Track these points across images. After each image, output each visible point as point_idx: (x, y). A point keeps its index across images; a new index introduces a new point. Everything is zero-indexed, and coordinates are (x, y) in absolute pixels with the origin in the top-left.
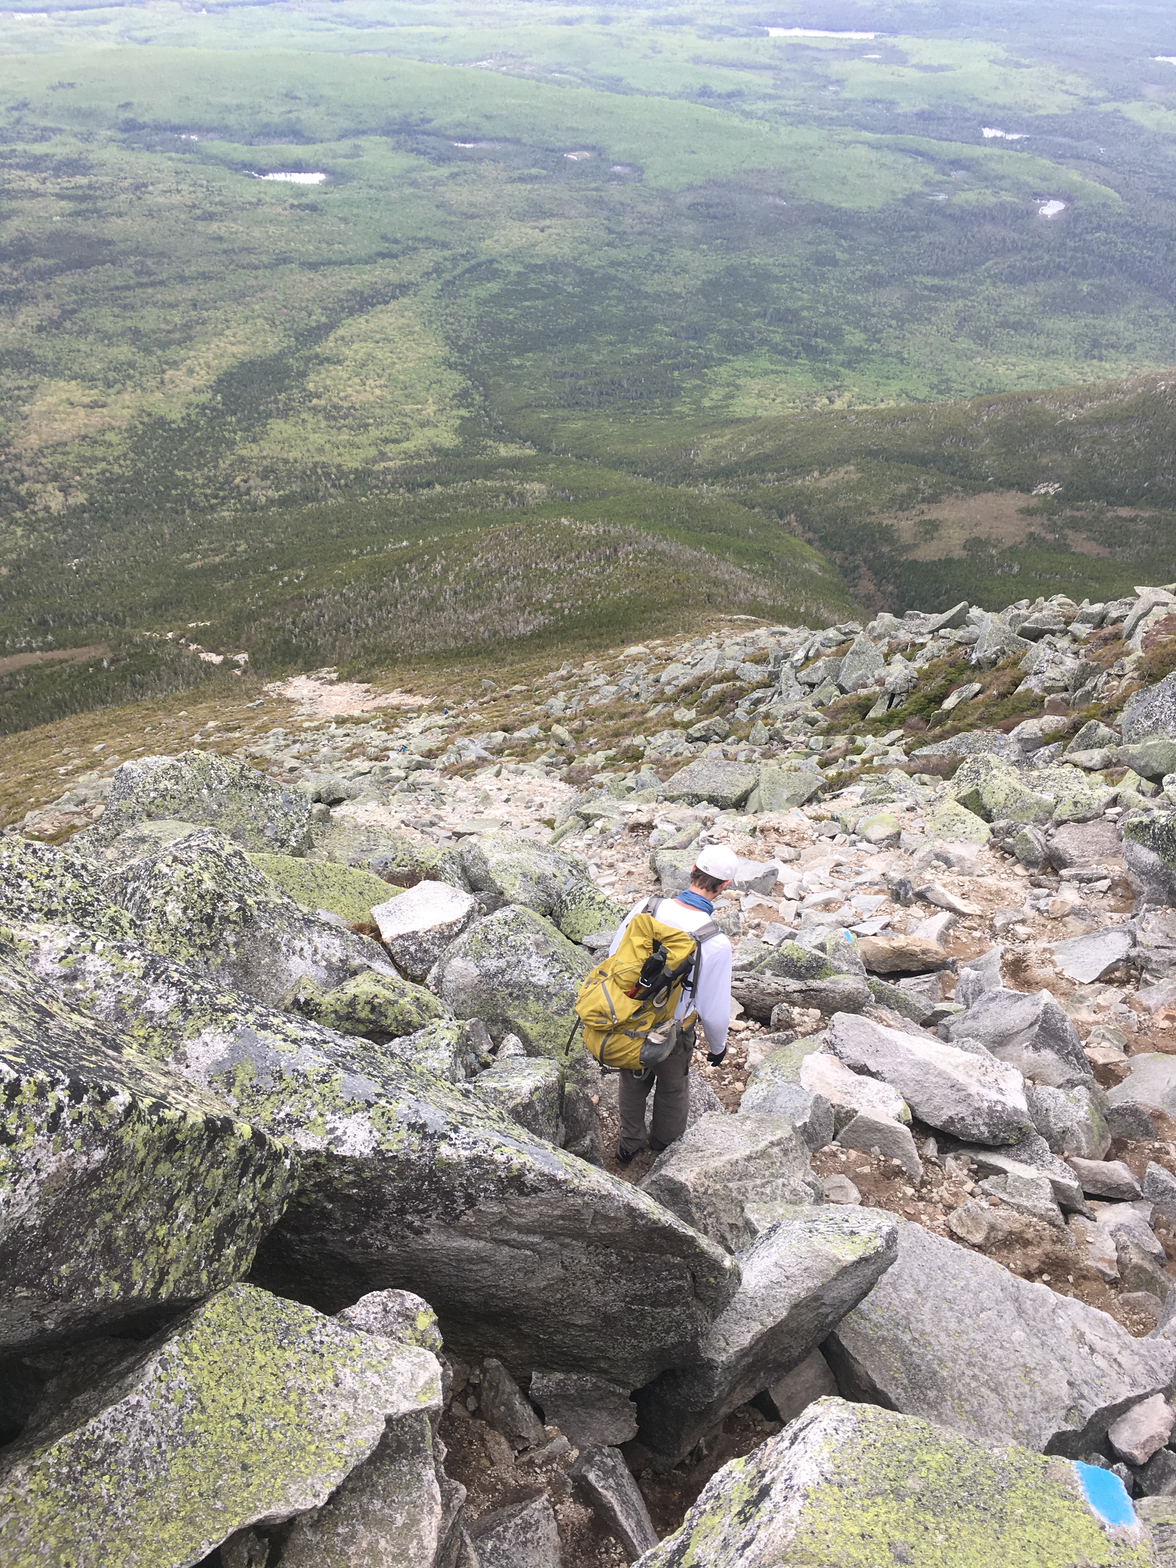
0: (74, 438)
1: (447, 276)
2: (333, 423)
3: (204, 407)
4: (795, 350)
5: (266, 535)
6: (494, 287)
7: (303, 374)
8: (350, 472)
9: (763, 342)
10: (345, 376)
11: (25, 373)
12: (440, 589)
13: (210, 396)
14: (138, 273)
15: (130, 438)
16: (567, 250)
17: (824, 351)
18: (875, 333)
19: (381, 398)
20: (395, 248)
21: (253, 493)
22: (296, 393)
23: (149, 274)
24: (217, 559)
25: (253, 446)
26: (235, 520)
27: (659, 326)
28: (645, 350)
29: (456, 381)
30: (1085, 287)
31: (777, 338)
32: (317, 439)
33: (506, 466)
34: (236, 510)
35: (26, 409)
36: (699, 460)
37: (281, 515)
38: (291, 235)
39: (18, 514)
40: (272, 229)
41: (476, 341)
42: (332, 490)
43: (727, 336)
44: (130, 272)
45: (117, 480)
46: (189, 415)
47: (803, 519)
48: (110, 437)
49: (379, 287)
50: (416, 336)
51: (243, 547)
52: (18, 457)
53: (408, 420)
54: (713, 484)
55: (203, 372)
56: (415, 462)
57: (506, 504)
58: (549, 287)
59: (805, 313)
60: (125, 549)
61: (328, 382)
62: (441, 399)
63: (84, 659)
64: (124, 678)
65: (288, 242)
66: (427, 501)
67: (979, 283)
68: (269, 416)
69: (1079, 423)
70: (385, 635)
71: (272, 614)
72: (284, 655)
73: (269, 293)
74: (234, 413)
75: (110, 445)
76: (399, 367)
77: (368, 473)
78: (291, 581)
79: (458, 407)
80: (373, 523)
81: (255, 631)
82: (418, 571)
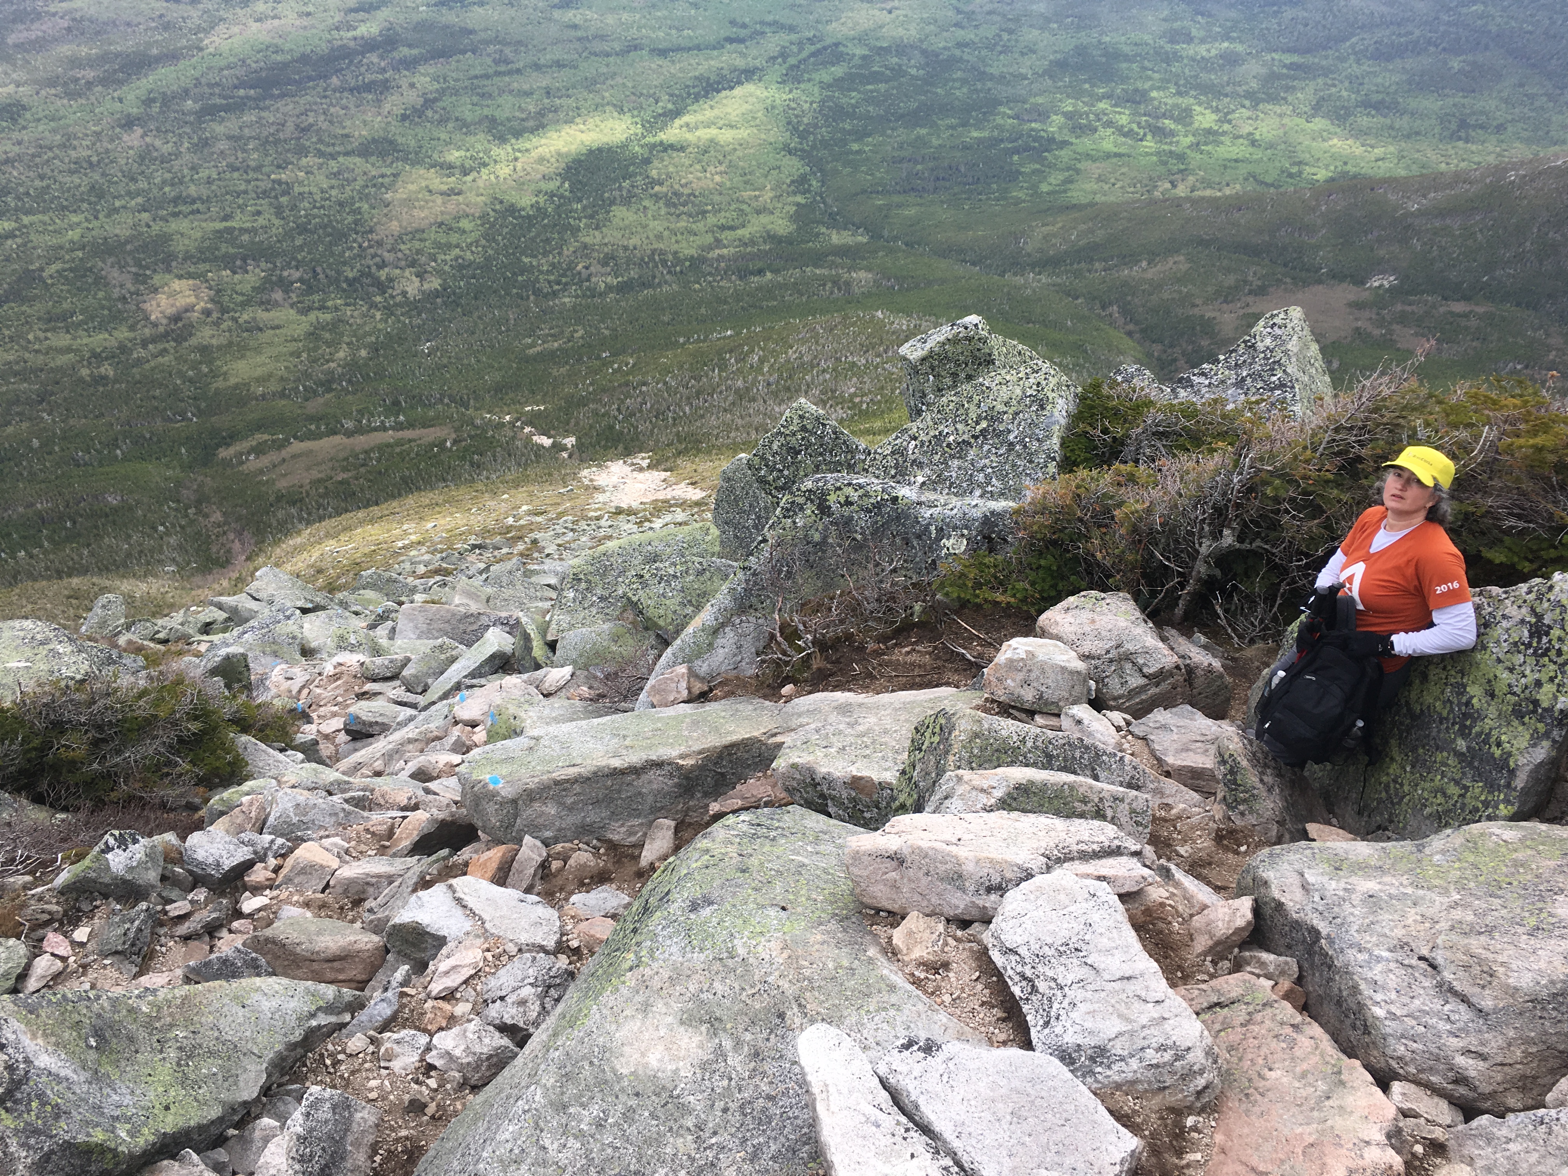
0: (431, 225)
1: (792, 61)
2: (673, 210)
3: (552, 195)
4: (1141, 132)
5: (602, 321)
6: (838, 71)
7: (647, 162)
8: (686, 260)
9: (1109, 124)
10: (687, 162)
11: (389, 160)
12: (755, 379)
13: (558, 184)
14: (497, 62)
15: (482, 225)
16: (913, 32)
17: (1172, 133)
18: (1228, 113)
19: (721, 185)
20: (743, 33)
21: (593, 279)
22: (640, 181)
23: (507, 62)
24: (556, 345)
25: (597, 233)
27: (1002, 109)
28: (986, 134)
29: (793, 166)
30: (1456, 64)
31: (1123, 119)
32: (657, 226)
33: (835, 254)
34: (577, 297)
35: (388, 196)
36: (1029, 248)
37: (618, 301)
38: (643, 21)
39: (378, 299)
40: (625, 16)
41: (816, 126)
42: (668, 277)
43: (1071, 119)
44: (489, 61)
45: (469, 265)
46: (538, 202)
47: (1125, 311)
48: (465, 224)
49: (724, 72)
50: (758, 122)
51: (581, 333)
52: (380, 244)
53: (744, 207)
54: (1040, 273)
55: (553, 160)
56: (749, 249)
57: (832, 293)
58: (892, 69)
59: (1154, 94)
60: (473, 333)
61: (671, 169)
62: (777, 186)
63: (431, 439)
64: (463, 458)
65: (639, 28)
66: (757, 289)
67: (1342, 59)
68: (613, 202)
69: (1421, 213)
70: (698, 424)
71: (600, 400)
72: (607, 440)
73: (619, 80)
74: (580, 200)
75: (464, 232)
76: (739, 153)
77: (702, 260)
78: (620, 368)
79: (794, 193)
80: (703, 311)
81: (583, 416)
82: (737, 362)
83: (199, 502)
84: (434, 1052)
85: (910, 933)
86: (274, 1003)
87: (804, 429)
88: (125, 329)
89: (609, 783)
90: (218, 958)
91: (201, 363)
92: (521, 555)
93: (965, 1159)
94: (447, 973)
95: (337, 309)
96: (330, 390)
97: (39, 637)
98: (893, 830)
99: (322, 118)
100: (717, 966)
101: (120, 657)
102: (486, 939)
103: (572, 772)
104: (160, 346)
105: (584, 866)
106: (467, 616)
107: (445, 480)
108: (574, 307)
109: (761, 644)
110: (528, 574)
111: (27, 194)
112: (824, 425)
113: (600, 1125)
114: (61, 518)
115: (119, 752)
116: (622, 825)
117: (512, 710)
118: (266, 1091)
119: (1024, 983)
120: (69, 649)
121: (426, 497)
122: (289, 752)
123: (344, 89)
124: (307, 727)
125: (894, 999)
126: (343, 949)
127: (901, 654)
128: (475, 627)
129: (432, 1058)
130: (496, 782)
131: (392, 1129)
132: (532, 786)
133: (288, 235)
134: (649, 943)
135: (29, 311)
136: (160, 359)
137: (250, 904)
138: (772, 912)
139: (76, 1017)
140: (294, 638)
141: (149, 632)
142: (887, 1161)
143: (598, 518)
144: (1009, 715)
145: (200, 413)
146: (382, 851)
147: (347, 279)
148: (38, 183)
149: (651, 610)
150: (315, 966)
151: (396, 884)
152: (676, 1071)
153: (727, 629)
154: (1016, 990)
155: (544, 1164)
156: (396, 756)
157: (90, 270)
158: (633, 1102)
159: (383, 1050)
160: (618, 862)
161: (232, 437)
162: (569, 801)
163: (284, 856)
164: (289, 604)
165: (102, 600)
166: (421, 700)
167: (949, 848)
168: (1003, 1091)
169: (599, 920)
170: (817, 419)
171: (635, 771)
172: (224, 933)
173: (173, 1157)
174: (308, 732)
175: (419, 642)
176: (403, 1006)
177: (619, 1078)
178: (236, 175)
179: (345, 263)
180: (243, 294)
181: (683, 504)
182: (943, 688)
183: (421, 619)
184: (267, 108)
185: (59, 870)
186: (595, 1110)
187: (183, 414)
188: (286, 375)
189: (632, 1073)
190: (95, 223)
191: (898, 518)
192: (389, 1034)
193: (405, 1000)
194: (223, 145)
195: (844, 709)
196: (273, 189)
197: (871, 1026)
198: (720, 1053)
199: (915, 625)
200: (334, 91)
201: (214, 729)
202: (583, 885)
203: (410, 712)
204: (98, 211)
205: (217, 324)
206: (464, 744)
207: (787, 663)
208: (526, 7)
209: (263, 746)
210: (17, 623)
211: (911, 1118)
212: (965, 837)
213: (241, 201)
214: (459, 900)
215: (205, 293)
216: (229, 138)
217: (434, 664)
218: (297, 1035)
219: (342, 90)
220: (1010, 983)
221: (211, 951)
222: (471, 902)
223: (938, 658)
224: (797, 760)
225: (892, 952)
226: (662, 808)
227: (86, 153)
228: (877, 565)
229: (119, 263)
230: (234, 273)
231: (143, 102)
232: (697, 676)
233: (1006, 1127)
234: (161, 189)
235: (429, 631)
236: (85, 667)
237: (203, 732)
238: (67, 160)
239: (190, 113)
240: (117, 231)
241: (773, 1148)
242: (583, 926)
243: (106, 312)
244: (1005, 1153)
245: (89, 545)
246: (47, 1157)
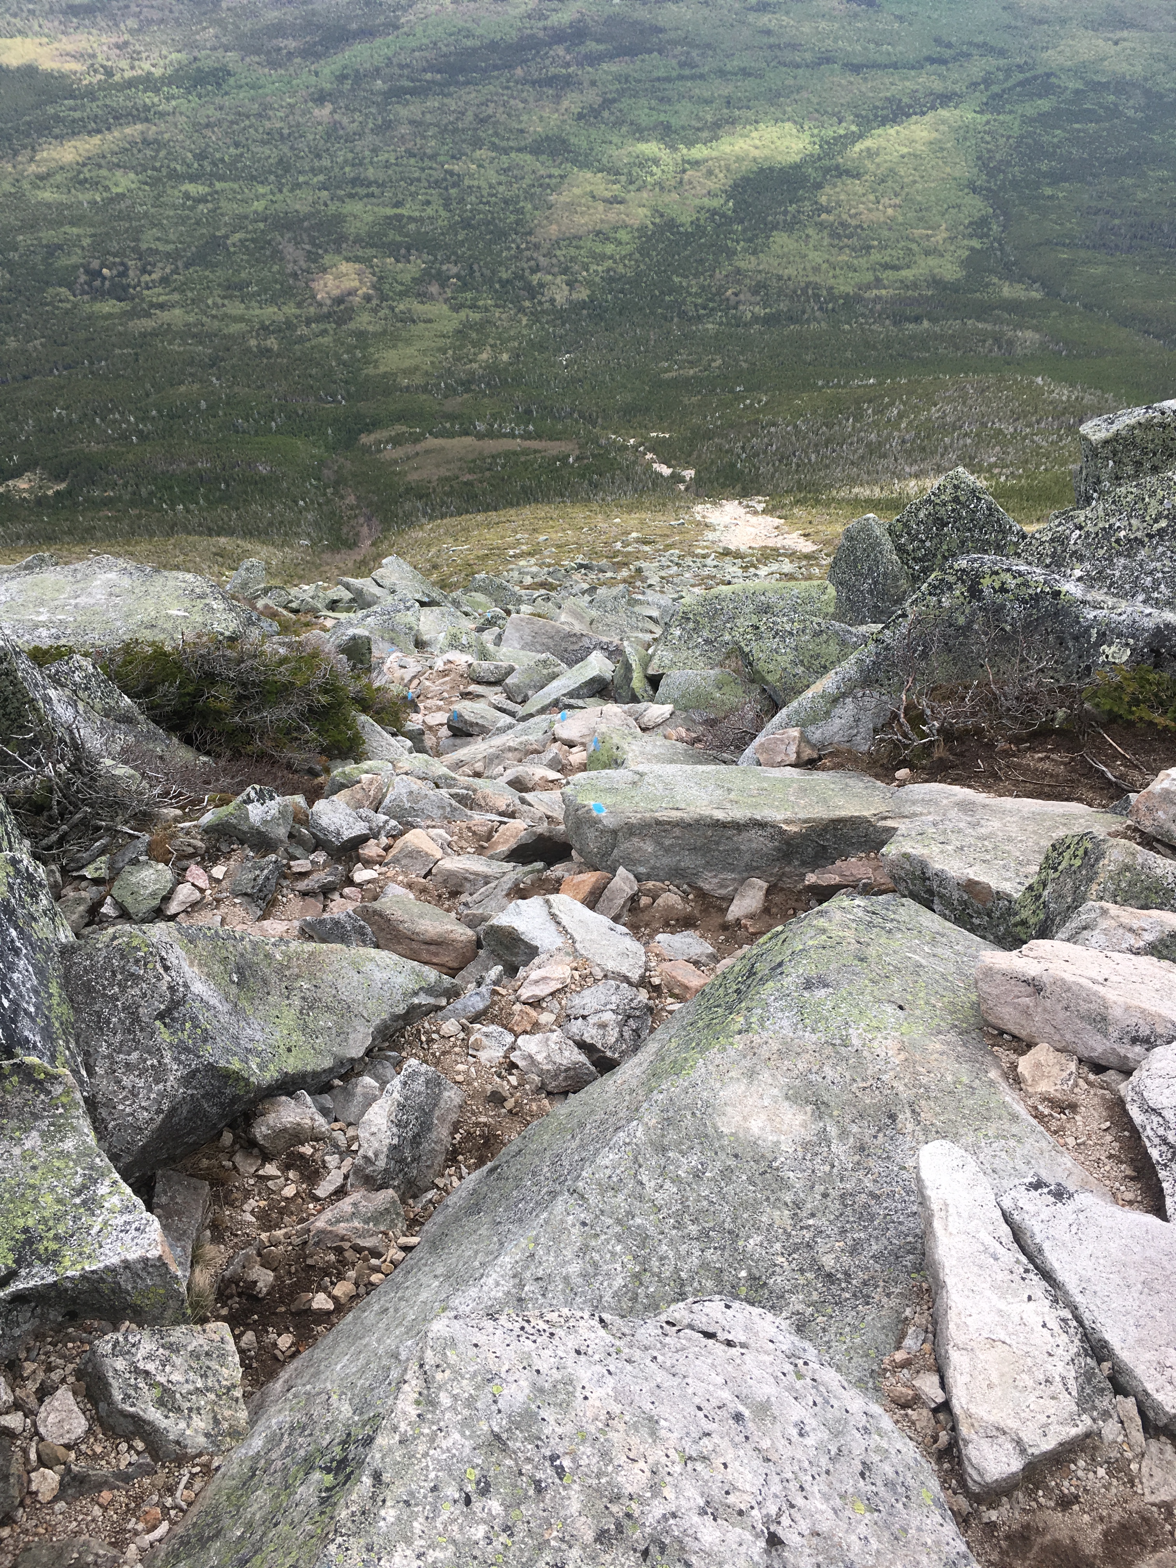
0: (589, 232)
1: (995, 89)
2: (836, 242)
3: (714, 213)
5: (742, 353)
6: (1045, 105)
7: (819, 186)
8: (840, 297)
10: (860, 190)
11: (558, 161)
12: (890, 435)
13: (722, 201)
14: (682, 65)
15: (639, 238)
16: (1139, 68)
19: (892, 219)
20: (948, 53)
21: (741, 307)
22: (807, 206)
23: (692, 65)
24: (691, 372)
25: (752, 258)
26: (718, 333)
29: (975, 206)
32: (816, 257)
33: (1005, 309)
34: (721, 324)
35: (552, 198)
37: (762, 334)
38: (841, 32)
39: (527, 304)
40: (823, 25)
41: (1008, 164)
42: (818, 314)
44: (674, 62)
45: (620, 279)
46: (698, 219)
48: (623, 235)
49: (919, 95)
50: (945, 153)
51: (718, 363)
52: (537, 247)
53: (914, 246)
55: (721, 175)
56: (910, 293)
57: (991, 351)
58: (1107, 108)
60: (612, 350)
61: (842, 197)
62: (953, 227)
63: (554, 452)
64: (583, 476)
65: (836, 40)
66: (910, 337)
68: (775, 227)
70: (822, 474)
71: (726, 436)
72: (726, 478)
73: (805, 94)
74: (741, 222)
75: (620, 243)
76: (919, 186)
77: (858, 299)
78: (752, 404)
79: (971, 236)
80: (848, 354)
81: (706, 450)
82: (874, 413)
83: (336, 484)
84: (517, 1053)
85: (1038, 1065)
86: (385, 975)
87: (956, 500)
88: (292, 305)
89: (710, 833)
90: (332, 919)
91: (356, 347)
92: (624, 581)
93: (1087, 1317)
94: (536, 982)
95: (487, 310)
96: (468, 390)
97: (197, 590)
98: (1031, 954)
99: (501, 109)
100: (828, 1050)
101: (259, 620)
102: (575, 957)
103: (675, 815)
104: (322, 326)
105: (672, 908)
106: (570, 635)
107: (562, 496)
108: (717, 335)
109: (880, 722)
110: (633, 602)
111: (222, 160)
112: (979, 499)
113: (698, 1175)
114: (217, 479)
115: (258, 710)
116: (715, 876)
117: (616, 740)
118: (369, 1052)
119: (1164, 1148)
120: (222, 606)
121: (542, 511)
122: (400, 738)
123: (527, 81)
124: (414, 716)
125: (1015, 1129)
126: (440, 935)
127: (1034, 759)
128: (576, 647)
129: (515, 1057)
130: (600, 810)
131: (474, 1113)
132: (633, 821)
133: (452, 228)
134: (760, 1011)
135: (211, 276)
136: (320, 339)
137: (361, 875)
138: (890, 1009)
139: (226, 954)
140: (411, 629)
141: (283, 599)
142: (1002, 1296)
143: (704, 557)
144: (1152, 849)
145: (349, 397)
146: (480, 850)
147: (500, 281)
148: (232, 150)
149: (761, 663)
150: (414, 945)
151: (492, 885)
152: (777, 1143)
153: (849, 700)
154: (1154, 1153)
155: (641, 1198)
156: (496, 761)
157: (269, 243)
158: (732, 1162)
159: (472, 1039)
160: (705, 911)
161: (374, 425)
162: (667, 842)
163: (395, 837)
164: (409, 596)
165: (247, 563)
166: (521, 710)
167: (1096, 987)
168: (1136, 1258)
169: (681, 963)
170: (973, 491)
171: (738, 827)
172: (336, 896)
173: (290, 1094)
174: (415, 721)
175: (522, 652)
176: (494, 1003)
177: (720, 1136)
178: (412, 161)
179: (501, 264)
180: (402, 284)
181: (792, 555)
182: (1074, 804)
183: (527, 631)
184: (450, 95)
185: (204, 811)
186: (694, 1160)
187: (333, 395)
188: (430, 370)
189: (732, 1134)
190: (279, 197)
191: (1056, 614)
192: (478, 1026)
193: (496, 998)
194: (404, 129)
195: (965, 807)
196: (445, 179)
197: (988, 1150)
198: (823, 1137)
199: (1054, 731)
200: (517, 82)
201: (340, 704)
202: (669, 925)
203: (508, 719)
204: (283, 185)
205: (375, 311)
206: (560, 762)
207: (906, 747)
208: (721, 7)
209: (379, 728)
210: (180, 575)
211: (1031, 1259)
212: (1113, 978)
213: (413, 189)
214: (554, 916)
215: (369, 279)
216: (412, 122)
217: (536, 678)
218: (401, 1009)
219: (524, 81)
220: (1148, 1144)
221: (324, 910)
222: (565, 920)
223: (1073, 770)
224: (910, 850)
225: (1015, 1080)
226: (757, 868)
227: (279, 125)
228: (1023, 660)
229: (295, 238)
230: (398, 261)
231: (336, 77)
232: (808, 742)
233: (1136, 1295)
234: (342, 168)
235: (533, 644)
236: (233, 626)
237: (331, 706)
238: (261, 130)
239: (379, 93)
240: (297, 207)
241: (875, 1247)
242: (666, 965)
243: (278, 286)
244: (1132, 1322)
245: (237, 509)
246: (193, 1074)
